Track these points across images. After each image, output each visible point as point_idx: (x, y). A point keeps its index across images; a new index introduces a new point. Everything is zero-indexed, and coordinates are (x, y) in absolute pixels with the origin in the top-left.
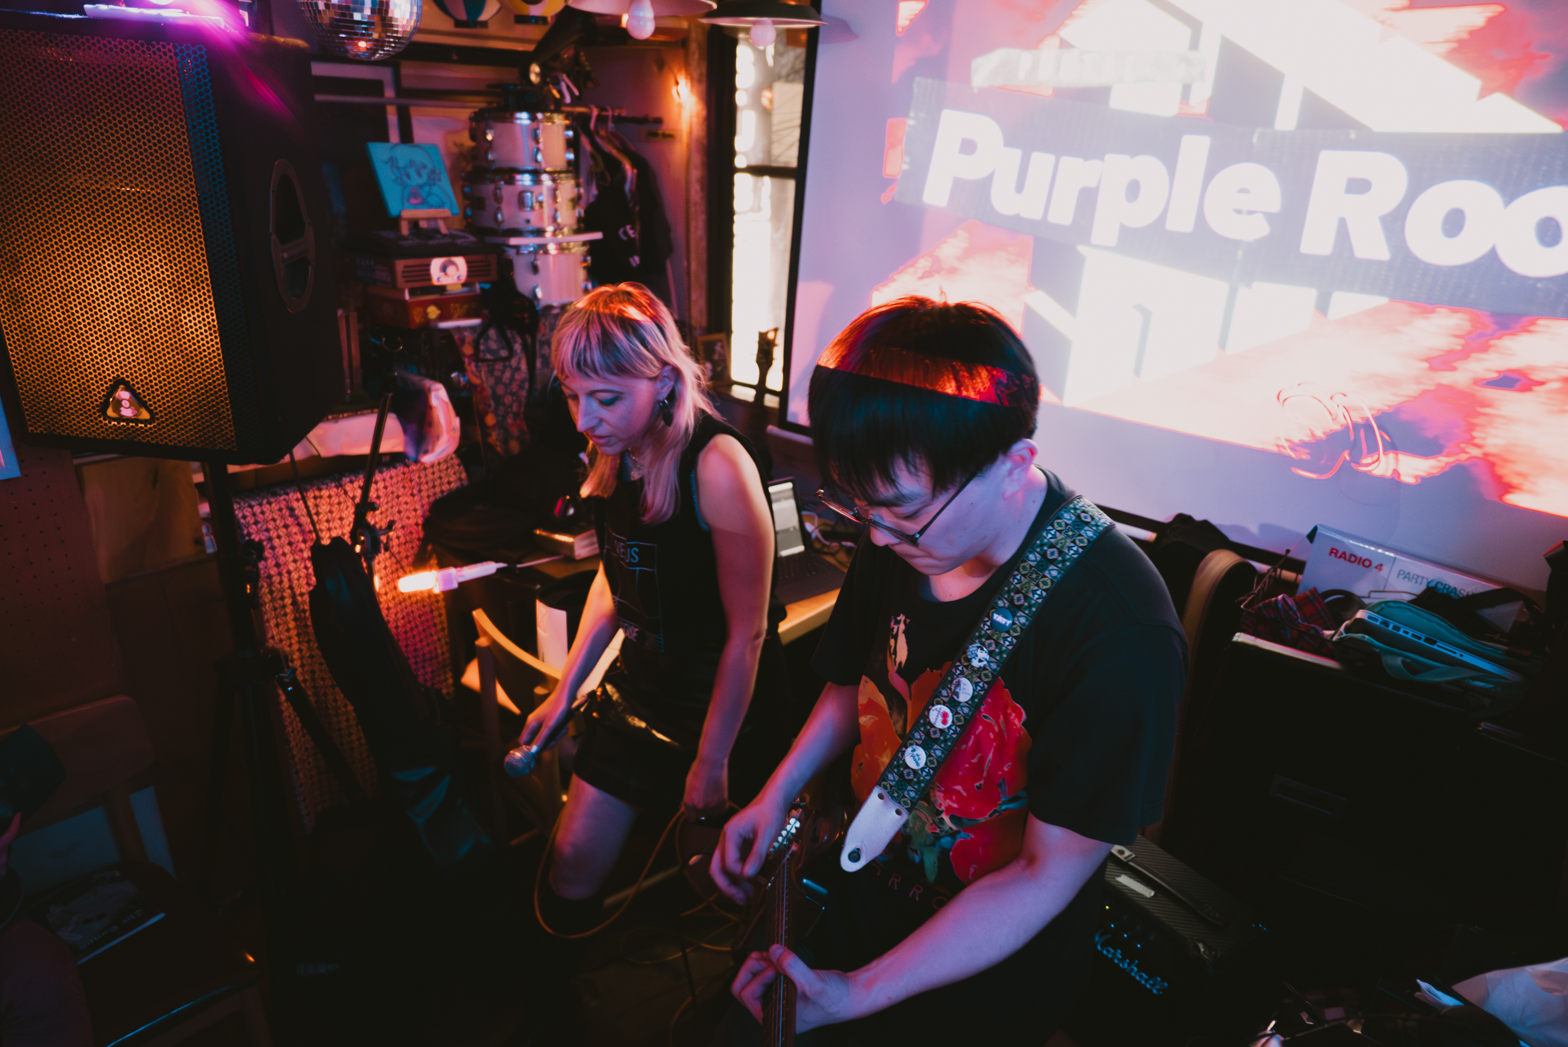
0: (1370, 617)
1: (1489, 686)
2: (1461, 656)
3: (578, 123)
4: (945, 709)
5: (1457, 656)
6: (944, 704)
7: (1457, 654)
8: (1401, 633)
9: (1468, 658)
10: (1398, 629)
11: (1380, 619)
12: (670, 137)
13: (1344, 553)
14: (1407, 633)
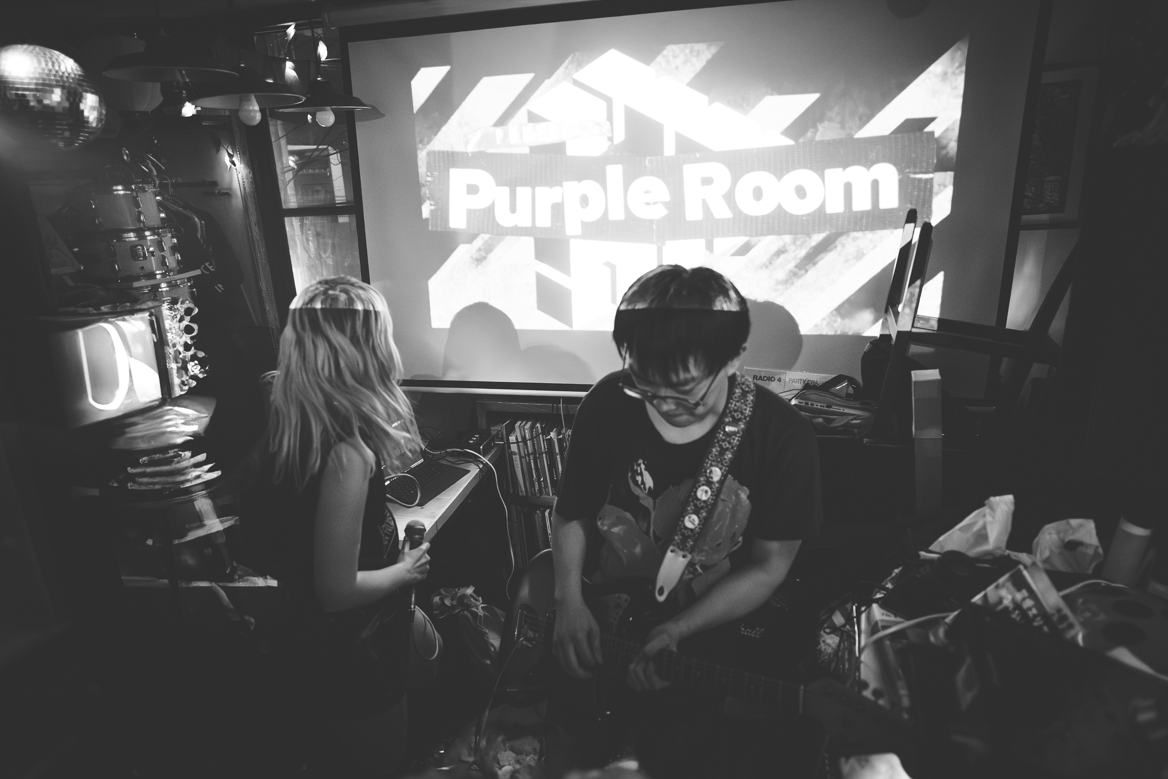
0: (799, 402)
1: (859, 421)
2: (843, 410)
3: (162, 190)
4: (706, 488)
5: (842, 411)
6: (703, 485)
7: (841, 410)
8: (815, 406)
9: (847, 411)
10: (813, 405)
11: (804, 402)
12: (228, 194)
13: (761, 377)
14: (818, 406)
